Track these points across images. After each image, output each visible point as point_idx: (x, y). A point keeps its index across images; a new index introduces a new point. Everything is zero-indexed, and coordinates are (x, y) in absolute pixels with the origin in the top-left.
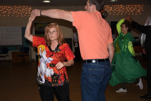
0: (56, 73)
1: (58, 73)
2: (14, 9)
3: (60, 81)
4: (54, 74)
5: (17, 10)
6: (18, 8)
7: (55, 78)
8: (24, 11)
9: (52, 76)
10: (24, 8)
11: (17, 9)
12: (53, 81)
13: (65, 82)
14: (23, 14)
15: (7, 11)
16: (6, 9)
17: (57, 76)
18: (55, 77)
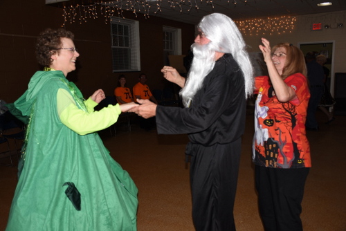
0: (273, 139)
1: (277, 139)
2: (267, 22)
3: (282, 158)
4: (269, 139)
5: (271, 24)
6: (274, 20)
7: (270, 148)
8: (282, 24)
9: (265, 142)
10: (284, 19)
11: (271, 21)
12: (268, 154)
13: (295, 162)
14: (281, 30)
15: (256, 27)
16: (254, 23)
17: (274, 146)
18: (270, 146)
